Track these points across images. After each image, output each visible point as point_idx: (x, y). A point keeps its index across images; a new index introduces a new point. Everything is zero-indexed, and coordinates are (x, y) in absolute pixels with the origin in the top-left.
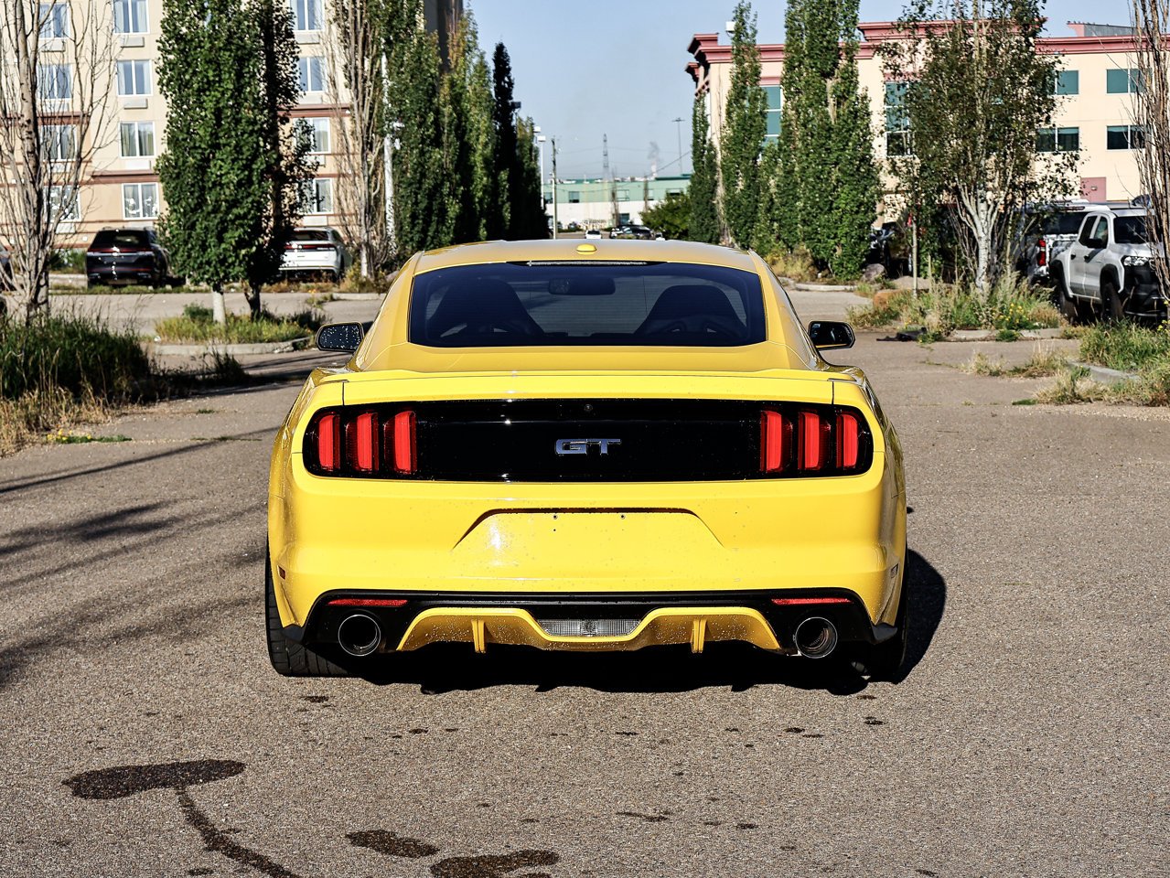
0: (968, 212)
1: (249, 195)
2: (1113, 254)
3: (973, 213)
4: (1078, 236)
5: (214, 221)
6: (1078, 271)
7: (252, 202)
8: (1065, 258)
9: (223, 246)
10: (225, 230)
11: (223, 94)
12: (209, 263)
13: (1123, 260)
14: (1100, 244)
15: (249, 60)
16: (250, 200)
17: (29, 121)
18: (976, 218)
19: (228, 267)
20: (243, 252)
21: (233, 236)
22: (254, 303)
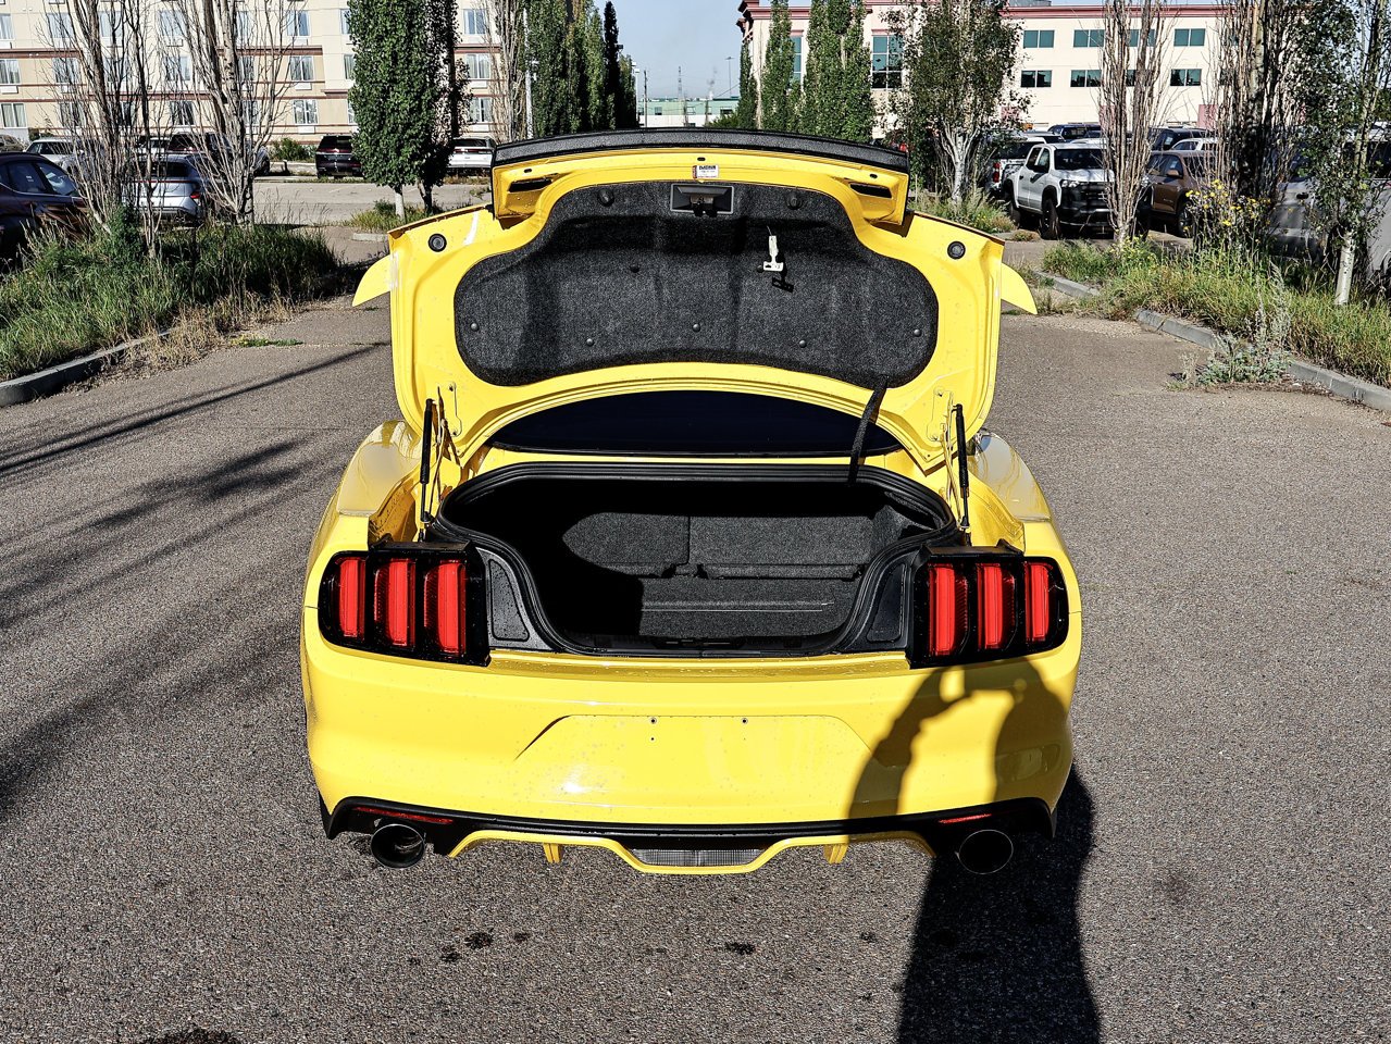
0: (949, 143)
1: (419, 120)
2: (1054, 177)
3: (953, 144)
4: (1026, 161)
5: (393, 140)
6: (1025, 188)
7: (422, 125)
8: (1015, 178)
9: (401, 158)
10: (402, 146)
11: (398, 41)
12: (390, 171)
13: (1061, 183)
14: (1043, 169)
15: (417, 14)
16: (420, 123)
17: (231, 64)
18: (954, 148)
19: (405, 175)
20: (416, 163)
21: (408, 151)
22: (427, 199)
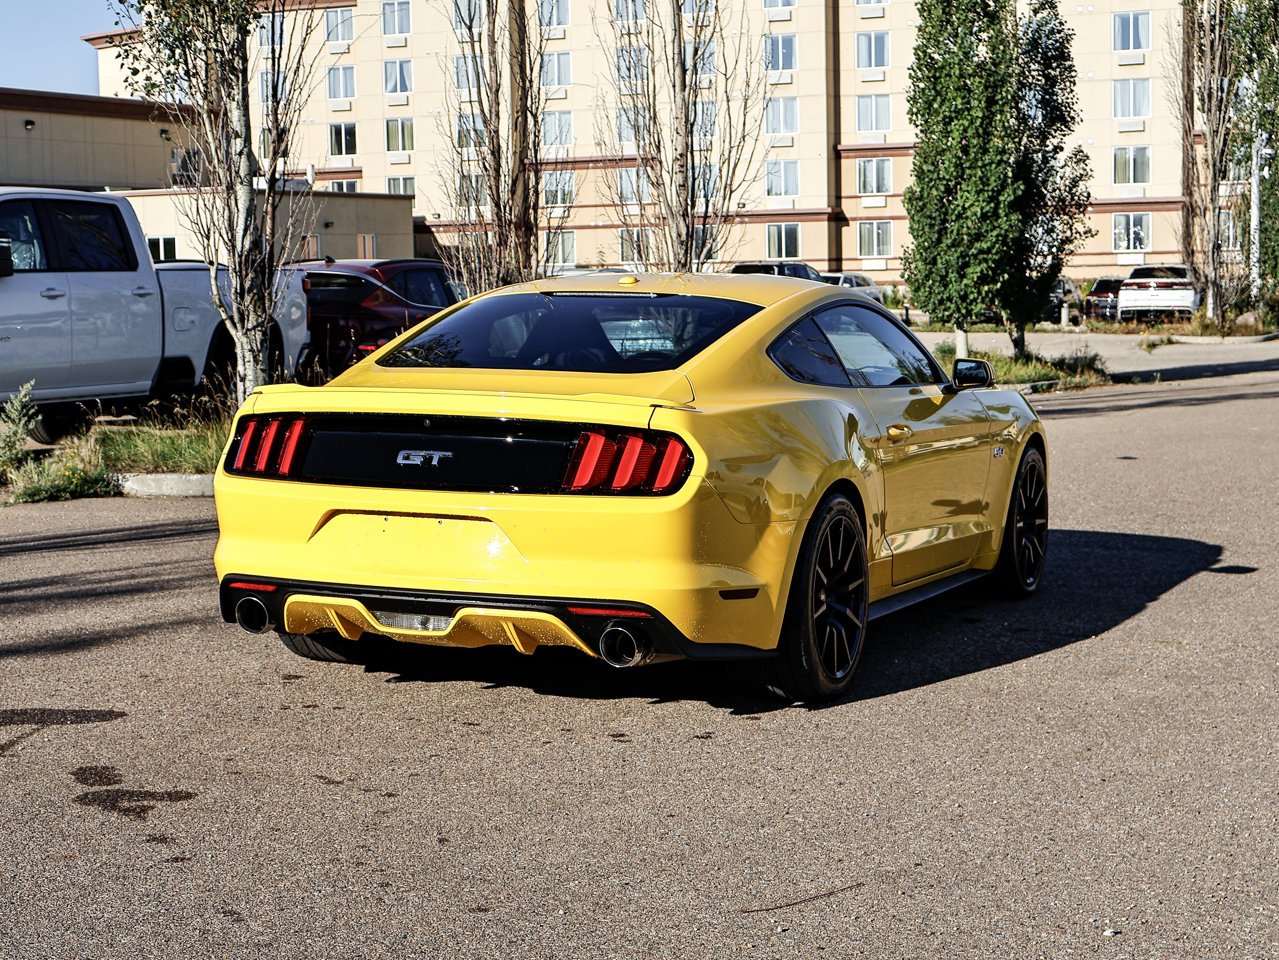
1: (994, 228)
5: (953, 257)
7: (997, 236)
9: (965, 281)
10: (967, 265)
11: (972, 123)
12: (950, 299)
15: (1002, 86)
16: (995, 233)
19: (971, 304)
20: (986, 288)
21: (974, 271)
22: (1019, 343)
